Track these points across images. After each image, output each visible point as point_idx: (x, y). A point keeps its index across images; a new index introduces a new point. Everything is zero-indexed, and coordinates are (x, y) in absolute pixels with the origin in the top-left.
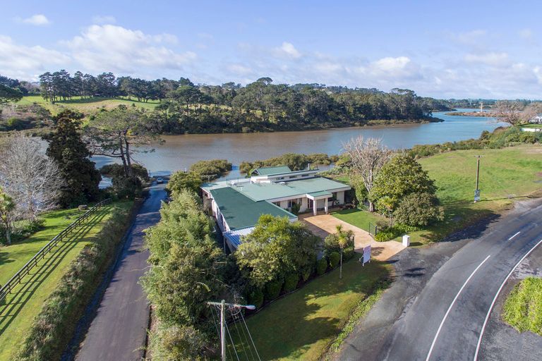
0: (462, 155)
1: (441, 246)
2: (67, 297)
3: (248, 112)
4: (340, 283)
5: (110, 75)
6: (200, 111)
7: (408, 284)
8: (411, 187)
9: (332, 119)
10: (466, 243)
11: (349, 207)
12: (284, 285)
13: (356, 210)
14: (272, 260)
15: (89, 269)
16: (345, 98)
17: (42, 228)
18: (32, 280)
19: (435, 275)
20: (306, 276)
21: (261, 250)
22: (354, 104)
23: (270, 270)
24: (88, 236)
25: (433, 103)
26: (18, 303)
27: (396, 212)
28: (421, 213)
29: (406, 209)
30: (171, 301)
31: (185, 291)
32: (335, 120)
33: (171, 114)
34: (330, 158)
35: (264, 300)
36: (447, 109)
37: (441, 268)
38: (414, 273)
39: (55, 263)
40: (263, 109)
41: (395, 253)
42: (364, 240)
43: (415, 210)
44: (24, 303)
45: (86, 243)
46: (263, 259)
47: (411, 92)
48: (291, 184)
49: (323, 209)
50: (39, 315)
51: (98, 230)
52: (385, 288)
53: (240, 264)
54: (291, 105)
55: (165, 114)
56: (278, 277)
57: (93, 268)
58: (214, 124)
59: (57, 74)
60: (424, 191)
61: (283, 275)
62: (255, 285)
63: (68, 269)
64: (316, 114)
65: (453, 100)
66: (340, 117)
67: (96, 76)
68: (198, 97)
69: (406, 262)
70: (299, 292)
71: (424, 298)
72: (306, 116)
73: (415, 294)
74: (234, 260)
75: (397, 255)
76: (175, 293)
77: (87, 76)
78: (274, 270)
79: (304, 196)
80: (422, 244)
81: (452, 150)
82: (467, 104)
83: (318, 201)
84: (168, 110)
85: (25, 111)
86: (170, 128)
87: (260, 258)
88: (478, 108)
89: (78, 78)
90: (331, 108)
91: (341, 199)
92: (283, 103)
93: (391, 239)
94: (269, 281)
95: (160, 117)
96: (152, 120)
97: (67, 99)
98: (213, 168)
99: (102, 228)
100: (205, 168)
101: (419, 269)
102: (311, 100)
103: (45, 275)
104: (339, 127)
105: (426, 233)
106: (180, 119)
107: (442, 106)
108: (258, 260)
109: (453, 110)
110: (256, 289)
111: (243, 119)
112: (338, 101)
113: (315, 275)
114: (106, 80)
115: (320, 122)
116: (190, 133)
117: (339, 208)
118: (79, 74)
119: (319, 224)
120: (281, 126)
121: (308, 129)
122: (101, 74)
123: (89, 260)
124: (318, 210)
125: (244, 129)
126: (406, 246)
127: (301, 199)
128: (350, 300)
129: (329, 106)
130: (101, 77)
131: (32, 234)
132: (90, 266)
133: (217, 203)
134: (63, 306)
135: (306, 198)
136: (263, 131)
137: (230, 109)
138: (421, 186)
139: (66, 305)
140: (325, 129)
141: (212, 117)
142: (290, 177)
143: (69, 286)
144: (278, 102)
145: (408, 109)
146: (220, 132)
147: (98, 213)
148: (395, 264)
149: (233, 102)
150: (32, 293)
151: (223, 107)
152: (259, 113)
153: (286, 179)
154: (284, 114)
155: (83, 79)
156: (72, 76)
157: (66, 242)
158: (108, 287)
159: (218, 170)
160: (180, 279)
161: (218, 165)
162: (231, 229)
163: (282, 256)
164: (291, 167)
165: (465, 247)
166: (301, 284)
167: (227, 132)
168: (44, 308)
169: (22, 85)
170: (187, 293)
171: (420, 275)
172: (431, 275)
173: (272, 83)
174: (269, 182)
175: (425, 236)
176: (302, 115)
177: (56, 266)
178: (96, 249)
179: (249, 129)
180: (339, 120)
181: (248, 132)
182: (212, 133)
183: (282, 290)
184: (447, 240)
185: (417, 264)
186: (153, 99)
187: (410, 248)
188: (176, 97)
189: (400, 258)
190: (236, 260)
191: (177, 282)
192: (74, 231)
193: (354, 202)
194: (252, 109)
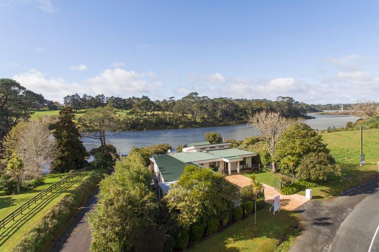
0: (338, 135)
1: (341, 200)
2: (42, 233)
3: (183, 115)
4: (255, 229)
5: (103, 95)
6: (153, 115)
7: (319, 232)
8: (309, 147)
9: (238, 119)
10: (364, 198)
11: (256, 169)
12: (206, 228)
13: (262, 172)
14: (196, 203)
15: (64, 212)
16: (246, 104)
17: (43, 184)
18: (22, 219)
19: (342, 224)
20: (225, 221)
21: (187, 195)
22: (252, 109)
23: (195, 213)
24: (70, 189)
25: (306, 107)
26: (6, 235)
27: (298, 169)
28: (321, 169)
29: (307, 166)
30: (104, 235)
31: (118, 226)
32: (239, 119)
33: (136, 117)
34: (237, 142)
35: (190, 241)
36: (316, 111)
37: (347, 218)
38: (322, 222)
39: (42, 207)
40: (193, 113)
41: (301, 204)
42: (271, 193)
43: (314, 166)
44: (10, 236)
45: (66, 194)
46: (188, 202)
47: (291, 99)
48: (211, 152)
49: (236, 171)
50: (17, 246)
51: (78, 186)
52: (297, 236)
53: (170, 207)
54: (210, 109)
55: (132, 118)
56: (201, 220)
57: (66, 212)
58: (162, 123)
59: (73, 96)
60: (320, 151)
61: (205, 218)
62: (182, 226)
63: (49, 211)
64: (227, 116)
65: (321, 105)
66: (243, 117)
67: (94, 97)
68: (151, 106)
69: (312, 213)
70: (220, 235)
71: (338, 246)
72: (220, 116)
73: (327, 242)
74: (165, 203)
75: (302, 206)
76: (109, 228)
77: (90, 96)
78: (197, 213)
79: (221, 160)
80: (323, 198)
81: (328, 132)
82: (330, 107)
83: (232, 163)
84: (134, 115)
85: (55, 119)
86: (135, 127)
87: (186, 201)
88: (339, 109)
89: (85, 98)
90: (236, 111)
91: (249, 163)
92: (205, 108)
93: (295, 193)
94: (193, 223)
95: (129, 120)
96: (124, 122)
97: (78, 111)
98: (159, 149)
99: (80, 184)
100: (154, 149)
101: (326, 219)
102: (223, 107)
103: (32, 215)
104: (242, 124)
105: (324, 188)
106: (142, 121)
107: (313, 109)
108: (184, 203)
109: (321, 111)
110: (182, 229)
111: (180, 120)
112: (241, 106)
113: (233, 220)
114: (100, 99)
115: (229, 121)
116: (146, 130)
117: (248, 171)
118: (85, 95)
119: (234, 182)
120: (205, 124)
121: (222, 125)
122: (98, 95)
123: (66, 206)
124: (232, 172)
125: (181, 126)
126: (309, 199)
127: (219, 162)
128: (266, 244)
129: (236, 110)
130: (97, 97)
131: (35, 187)
132: (65, 210)
133: (157, 165)
134: (37, 240)
135: (222, 161)
136: (192, 127)
137: (172, 113)
138: (317, 148)
139: (40, 239)
140: (233, 125)
141: (160, 119)
142: (211, 148)
143: (46, 224)
144: (202, 108)
145: (289, 111)
146: (166, 128)
147: (81, 175)
148: (302, 213)
149: (174, 109)
150: (19, 228)
151: (167, 113)
152: (190, 116)
153: (208, 149)
154: (206, 116)
155: (87, 98)
156: (81, 97)
157: (54, 193)
158: (75, 227)
159: (163, 150)
160: (114, 214)
161: (163, 147)
162: (165, 181)
163: (204, 201)
164: (211, 142)
165: (363, 201)
166: (221, 228)
167: (169, 128)
168: (22, 241)
169: (55, 104)
170: (120, 228)
171: (328, 224)
172: (339, 225)
173: (198, 96)
174: (195, 151)
175: (324, 191)
176: (218, 116)
177: (42, 209)
178: (73, 199)
179: (184, 126)
180: (242, 119)
181: (183, 128)
182: (160, 129)
183: (205, 233)
184: (346, 194)
185: (323, 214)
186: (126, 110)
187: (313, 200)
188: (139, 106)
189: (305, 208)
190: (167, 203)
191: (112, 218)
192: (62, 186)
193: (259, 165)
194: (186, 113)
